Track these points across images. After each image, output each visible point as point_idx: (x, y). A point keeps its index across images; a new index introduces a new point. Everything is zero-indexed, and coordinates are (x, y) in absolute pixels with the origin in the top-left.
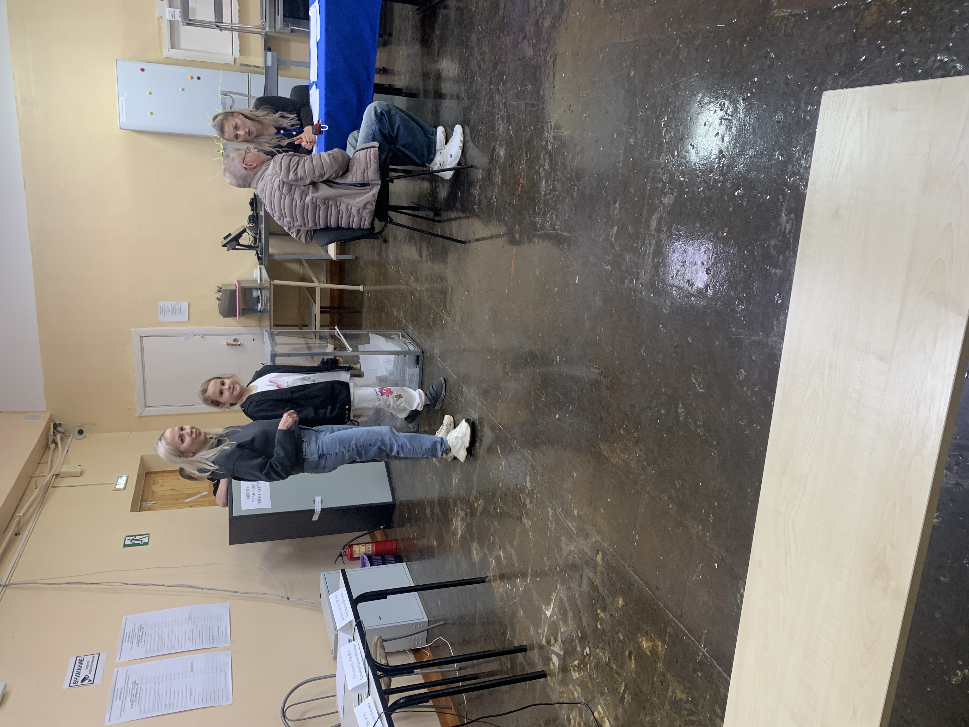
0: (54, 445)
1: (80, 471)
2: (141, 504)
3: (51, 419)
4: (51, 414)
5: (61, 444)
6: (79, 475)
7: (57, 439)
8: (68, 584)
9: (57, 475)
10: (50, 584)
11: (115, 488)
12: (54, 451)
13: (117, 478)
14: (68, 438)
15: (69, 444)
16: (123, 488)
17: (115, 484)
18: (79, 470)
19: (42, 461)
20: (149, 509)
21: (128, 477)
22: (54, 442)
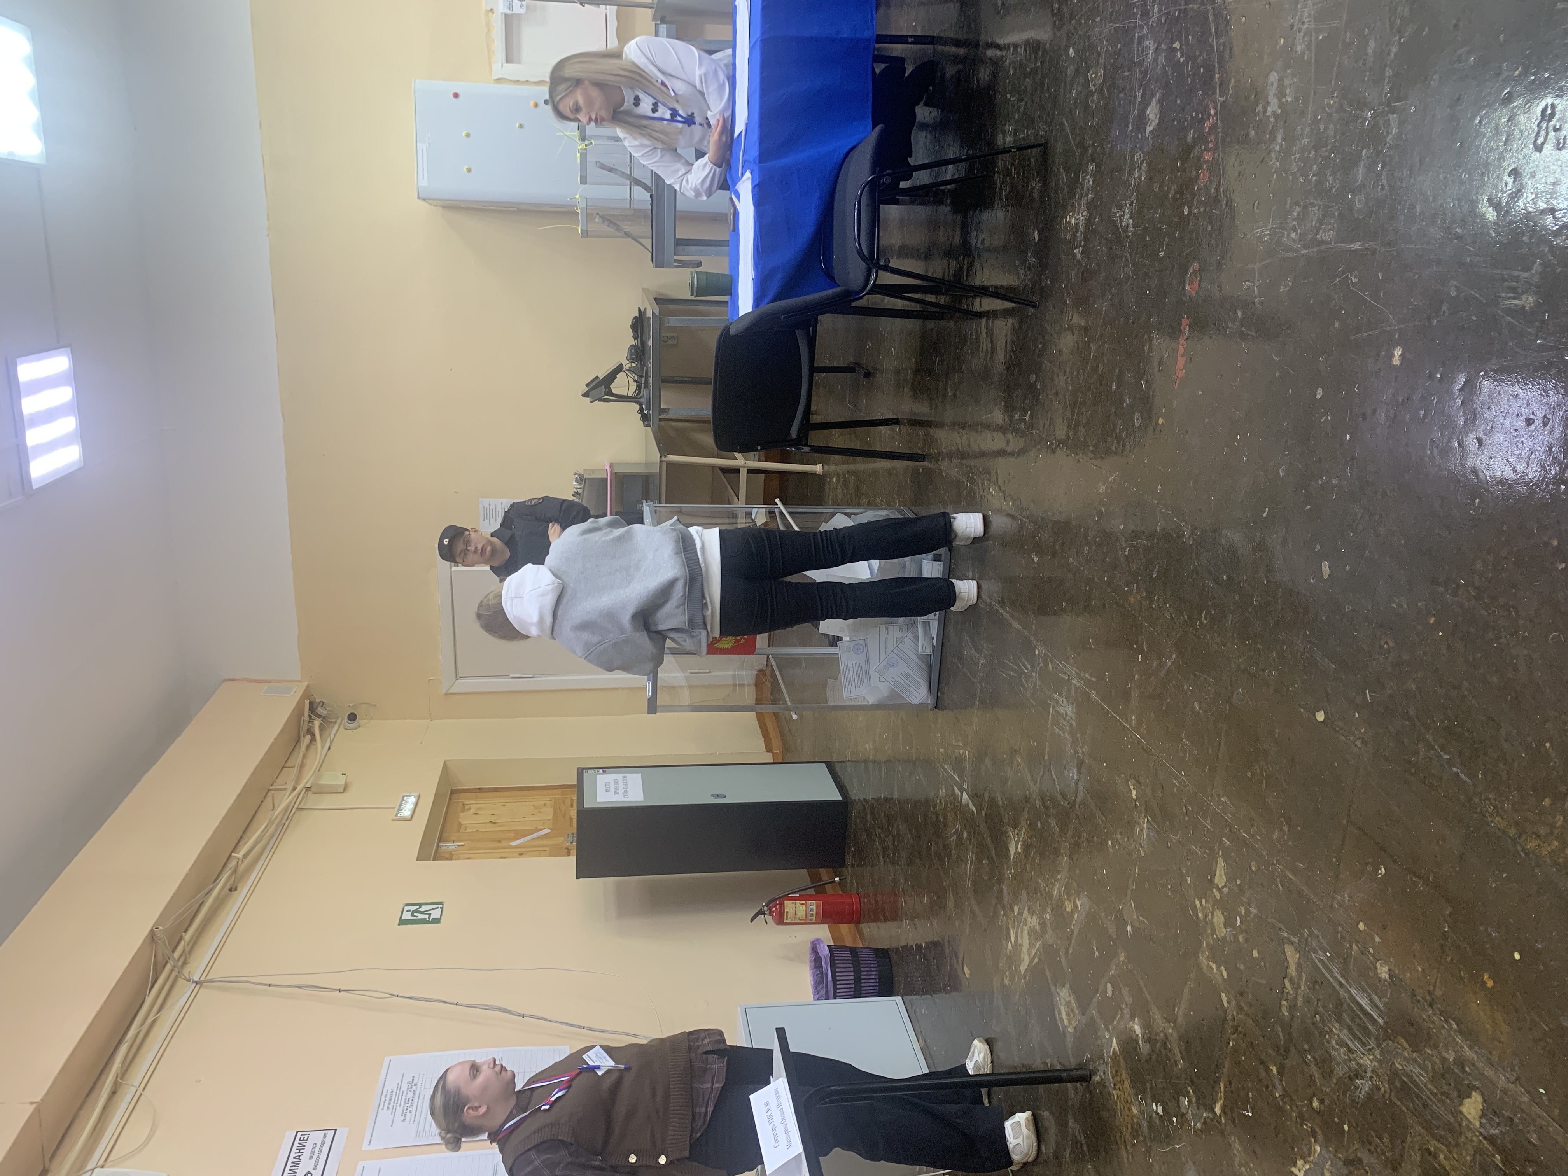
0: (309, 737)
1: (343, 783)
2: (438, 846)
3: (307, 694)
4: (308, 686)
5: (321, 735)
6: (342, 790)
7: (314, 727)
8: (299, 987)
9: (308, 789)
10: (270, 985)
11: (397, 815)
12: (308, 747)
13: (401, 799)
14: (333, 727)
15: (332, 736)
16: (410, 817)
17: (397, 808)
18: (341, 781)
19: (287, 765)
20: (450, 857)
21: (419, 798)
22: (310, 732)
